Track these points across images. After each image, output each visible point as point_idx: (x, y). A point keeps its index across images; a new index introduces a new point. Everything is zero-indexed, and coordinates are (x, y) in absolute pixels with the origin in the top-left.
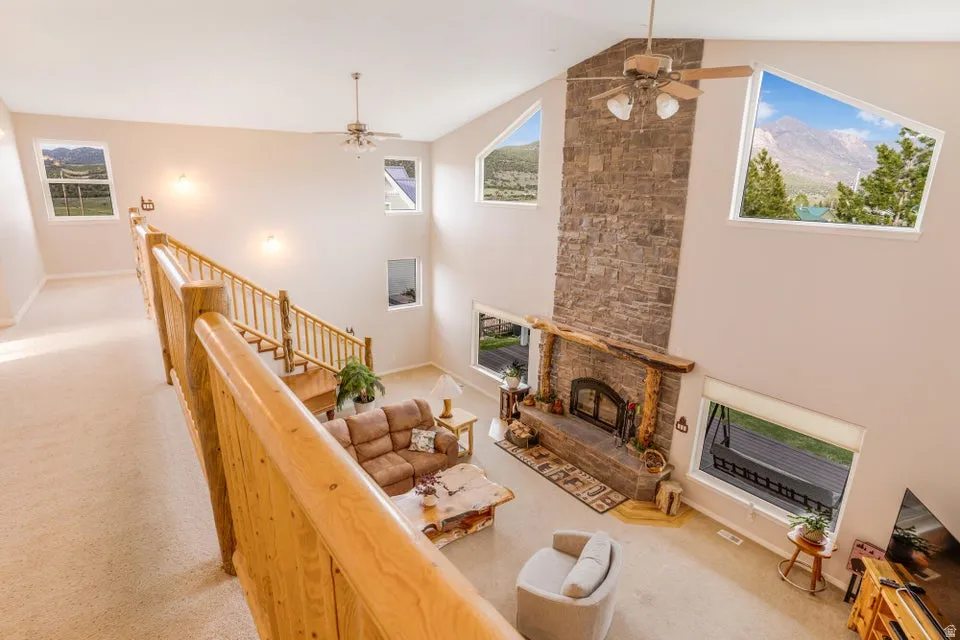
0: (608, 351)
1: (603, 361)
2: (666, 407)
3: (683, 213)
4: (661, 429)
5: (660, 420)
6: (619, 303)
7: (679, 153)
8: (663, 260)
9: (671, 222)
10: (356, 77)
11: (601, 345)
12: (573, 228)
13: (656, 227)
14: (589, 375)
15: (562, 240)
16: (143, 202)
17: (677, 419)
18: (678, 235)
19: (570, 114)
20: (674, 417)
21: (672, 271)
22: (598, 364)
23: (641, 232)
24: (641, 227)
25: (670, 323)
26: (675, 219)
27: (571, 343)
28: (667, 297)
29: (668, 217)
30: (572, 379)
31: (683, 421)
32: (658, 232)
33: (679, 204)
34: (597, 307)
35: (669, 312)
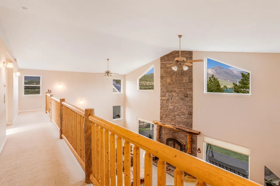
0: (176, 130)
1: (175, 133)
2: (194, 146)
3: (192, 92)
4: (193, 152)
5: (193, 149)
6: (178, 116)
7: (190, 77)
8: (188, 104)
9: (189, 94)
10: (108, 60)
11: (174, 128)
12: (164, 96)
13: (186, 95)
14: (171, 137)
15: (161, 100)
16: (48, 91)
17: (197, 149)
18: (192, 97)
19: (161, 68)
20: (196, 148)
21: (191, 107)
22: (174, 134)
23: (182, 97)
24: (182, 96)
25: (192, 121)
26: (191, 93)
27: (165, 128)
28: (191, 114)
29: (189, 93)
30: (166, 138)
31: (199, 149)
32: (187, 97)
33: (191, 89)
34: (172, 117)
35: (192, 118)
